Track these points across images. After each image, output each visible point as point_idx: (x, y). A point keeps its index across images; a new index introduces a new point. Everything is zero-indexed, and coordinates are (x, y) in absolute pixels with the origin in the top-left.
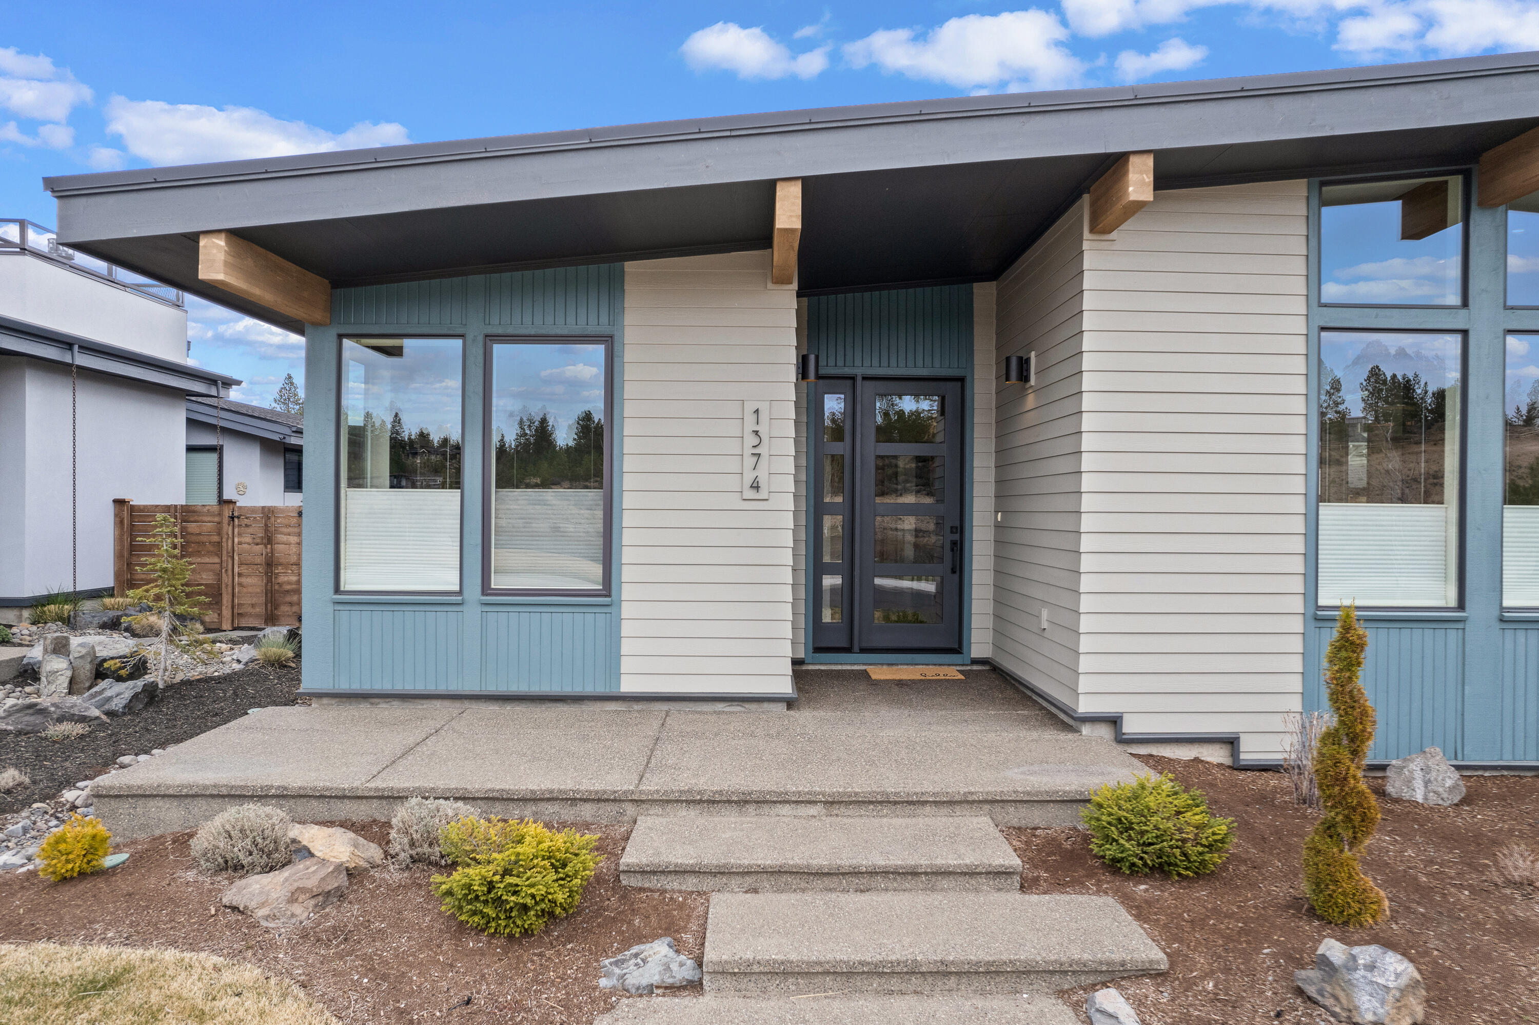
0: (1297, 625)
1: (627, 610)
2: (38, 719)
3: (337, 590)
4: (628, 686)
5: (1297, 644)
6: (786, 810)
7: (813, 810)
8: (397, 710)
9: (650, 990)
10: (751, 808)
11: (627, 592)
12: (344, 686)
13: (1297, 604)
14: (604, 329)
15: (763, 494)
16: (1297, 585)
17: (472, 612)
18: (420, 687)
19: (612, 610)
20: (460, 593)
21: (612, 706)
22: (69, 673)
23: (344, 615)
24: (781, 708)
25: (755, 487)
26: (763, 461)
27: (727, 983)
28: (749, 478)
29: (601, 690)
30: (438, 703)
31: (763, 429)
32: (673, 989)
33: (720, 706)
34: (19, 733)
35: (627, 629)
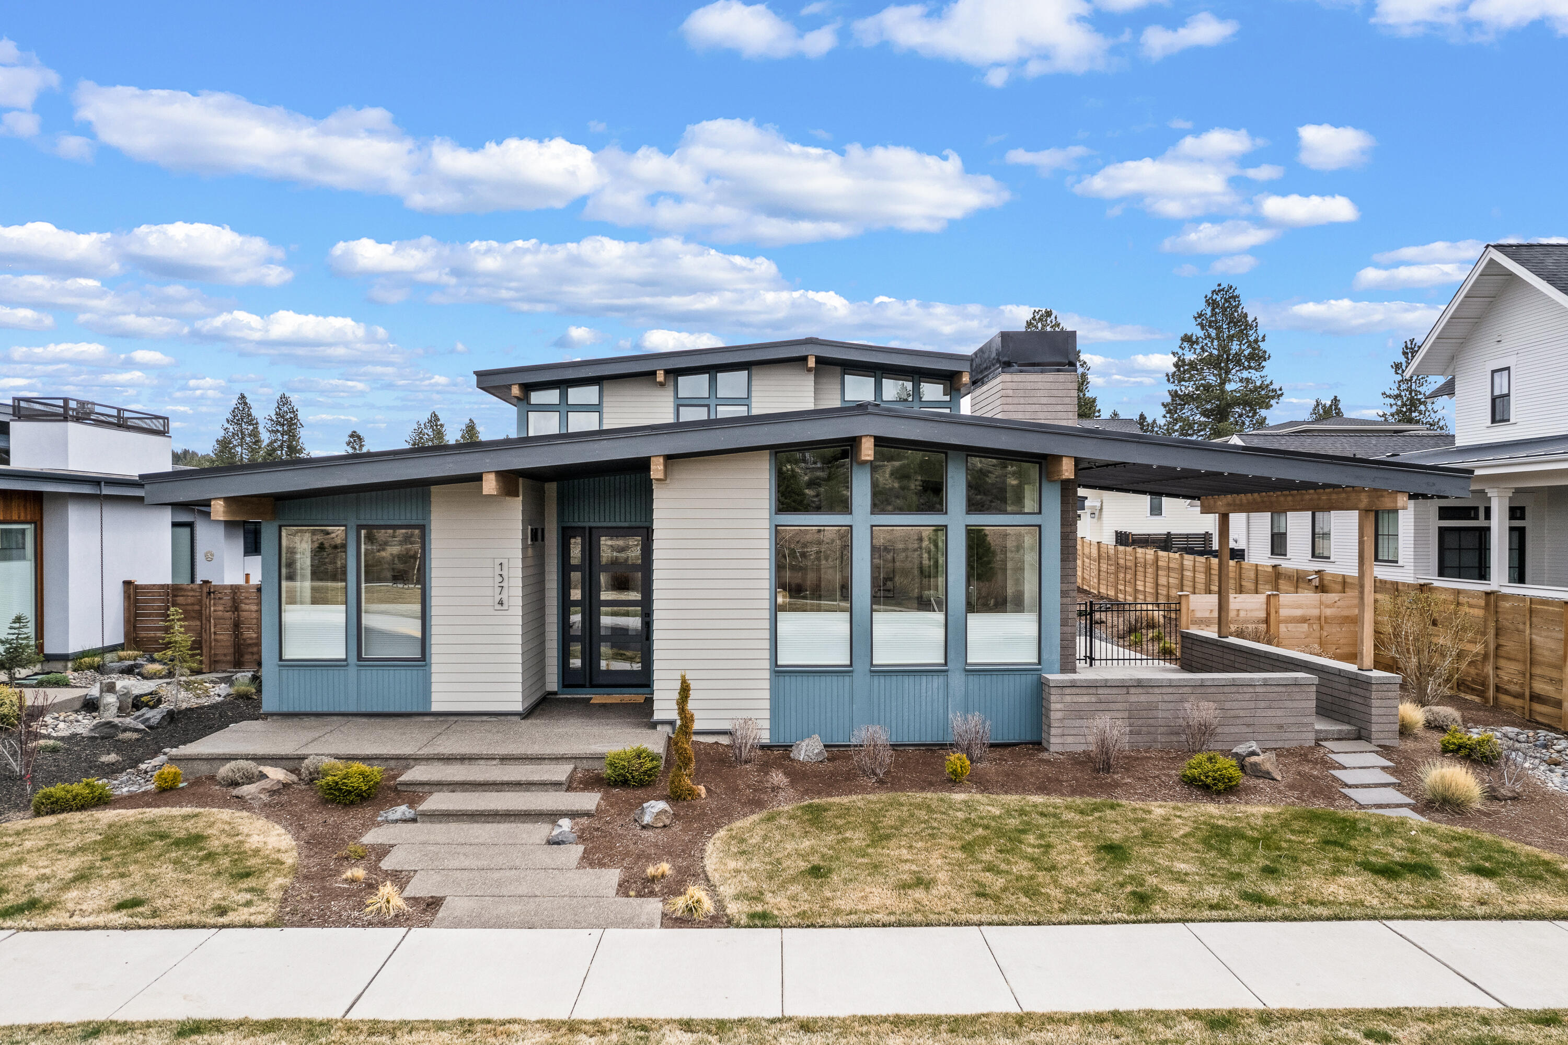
0: (767, 675)
1: (434, 668)
2: (112, 731)
3: (281, 659)
4: (435, 708)
5: (766, 684)
6: (482, 762)
7: (494, 762)
8: (313, 721)
9: (396, 821)
10: (467, 762)
11: (434, 659)
12: (285, 709)
13: (766, 664)
14: (421, 522)
15: (505, 607)
16: (766, 654)
17: (352, 671)
18: (325, 709)
19: (427, 668)
20: (346, 660)
21: (427, 719)
22: (118, 705)
23: (284, 672)
24: (517, 718)
25: (501, 603)
26: (505, 590)
27: (426, 819)
28: (497, 599)
29: (421, 710)
30: (335, 718)
31: (505, 573)
32: (405, 821)
33: (485, 718)
34: (102, 738)
35: (434, 678)
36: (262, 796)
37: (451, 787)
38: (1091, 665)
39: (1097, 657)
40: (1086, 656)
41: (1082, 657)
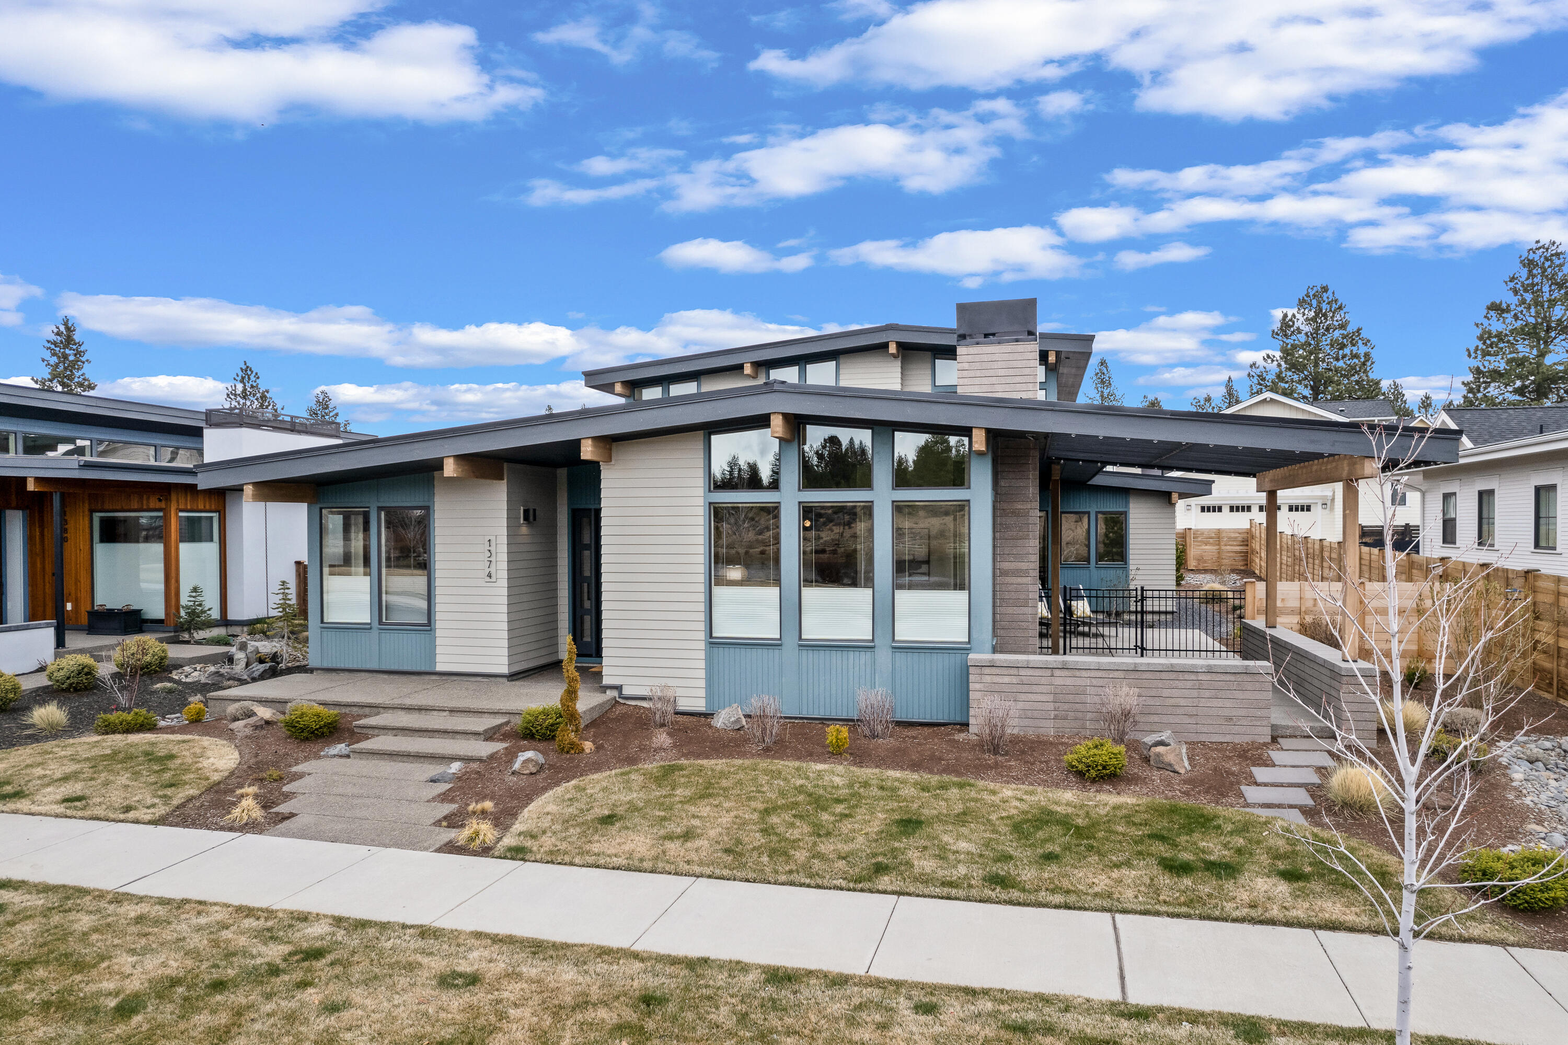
0: (702, 645)
1: (438, 633)
2: (220, 679)
3: (322, 622)
4: (440, 668)
5: (702, 655)
8: (347, 674)
9: (334, 756)
11: (438, 625)
12: (325, 665)
13: (702, 636)
14: (426, 504)
15: (493, 579)
16: (702, 626)
17: (375, 633)
18: (355, 667)
19: (432, 633)
20: (370, 624)
21: (434, 677)
22: (245, 660)
23: (325, 634)
24: (505, 680)
25: (490, 576)
26: (493, 564)
27: (357, 755)
28: (487, 571)
29: (428, 669)
30: (363, 674)
31: (493, 549)
32: (341, 756)
33: (479, 679)
34: (213, 684)
35: (438, 641)
36: (246, 730)
37: (394, 732)
38: (1142, 656)
39: (1149, 647)
40: (1136, 646)
41: (1132, 647)
